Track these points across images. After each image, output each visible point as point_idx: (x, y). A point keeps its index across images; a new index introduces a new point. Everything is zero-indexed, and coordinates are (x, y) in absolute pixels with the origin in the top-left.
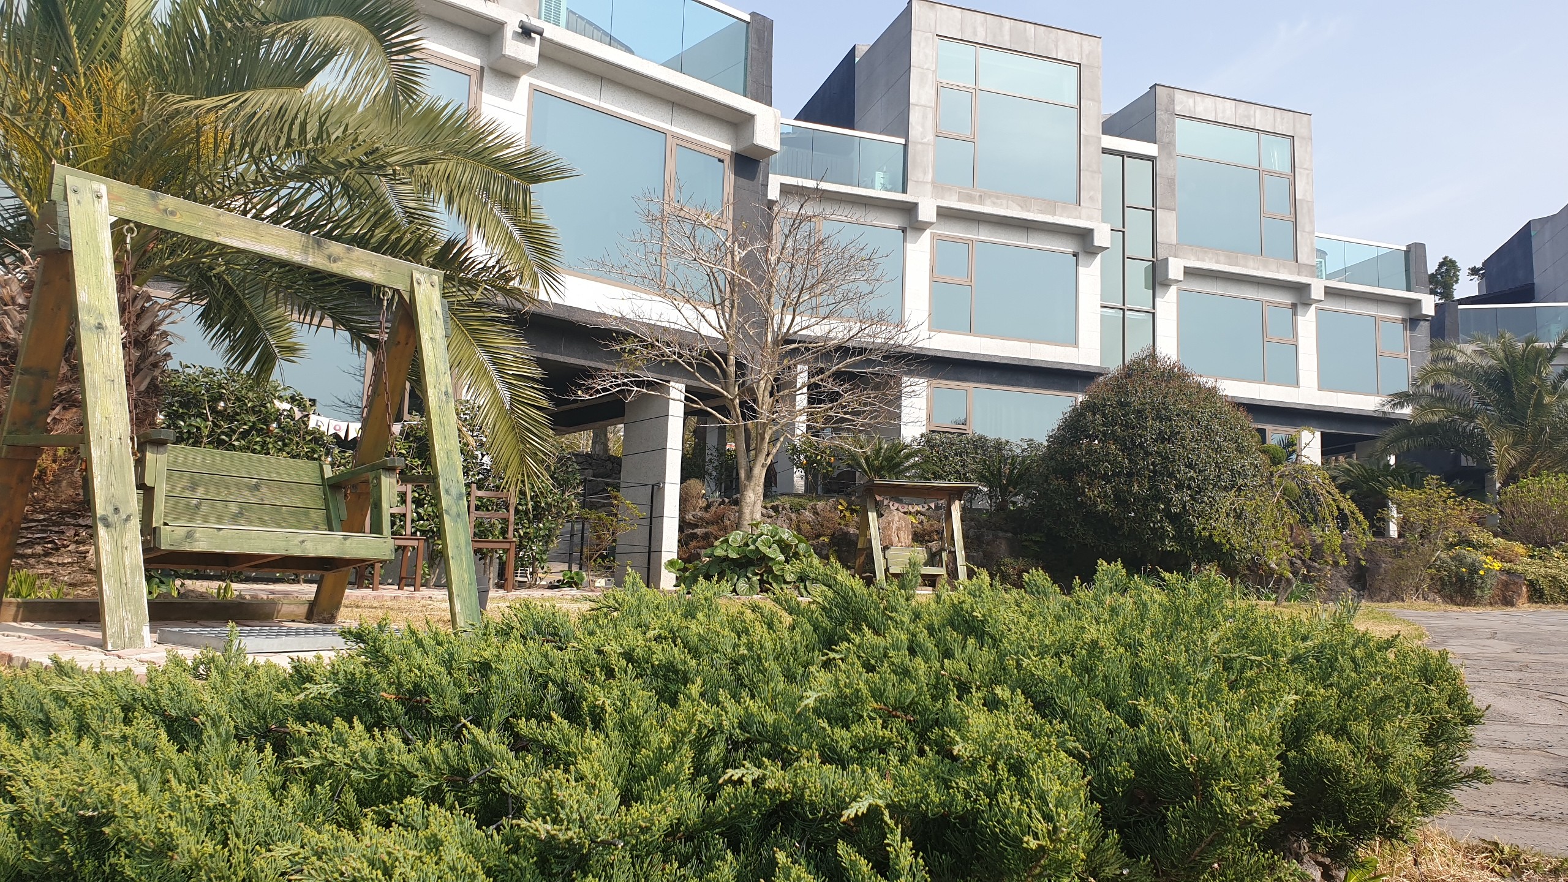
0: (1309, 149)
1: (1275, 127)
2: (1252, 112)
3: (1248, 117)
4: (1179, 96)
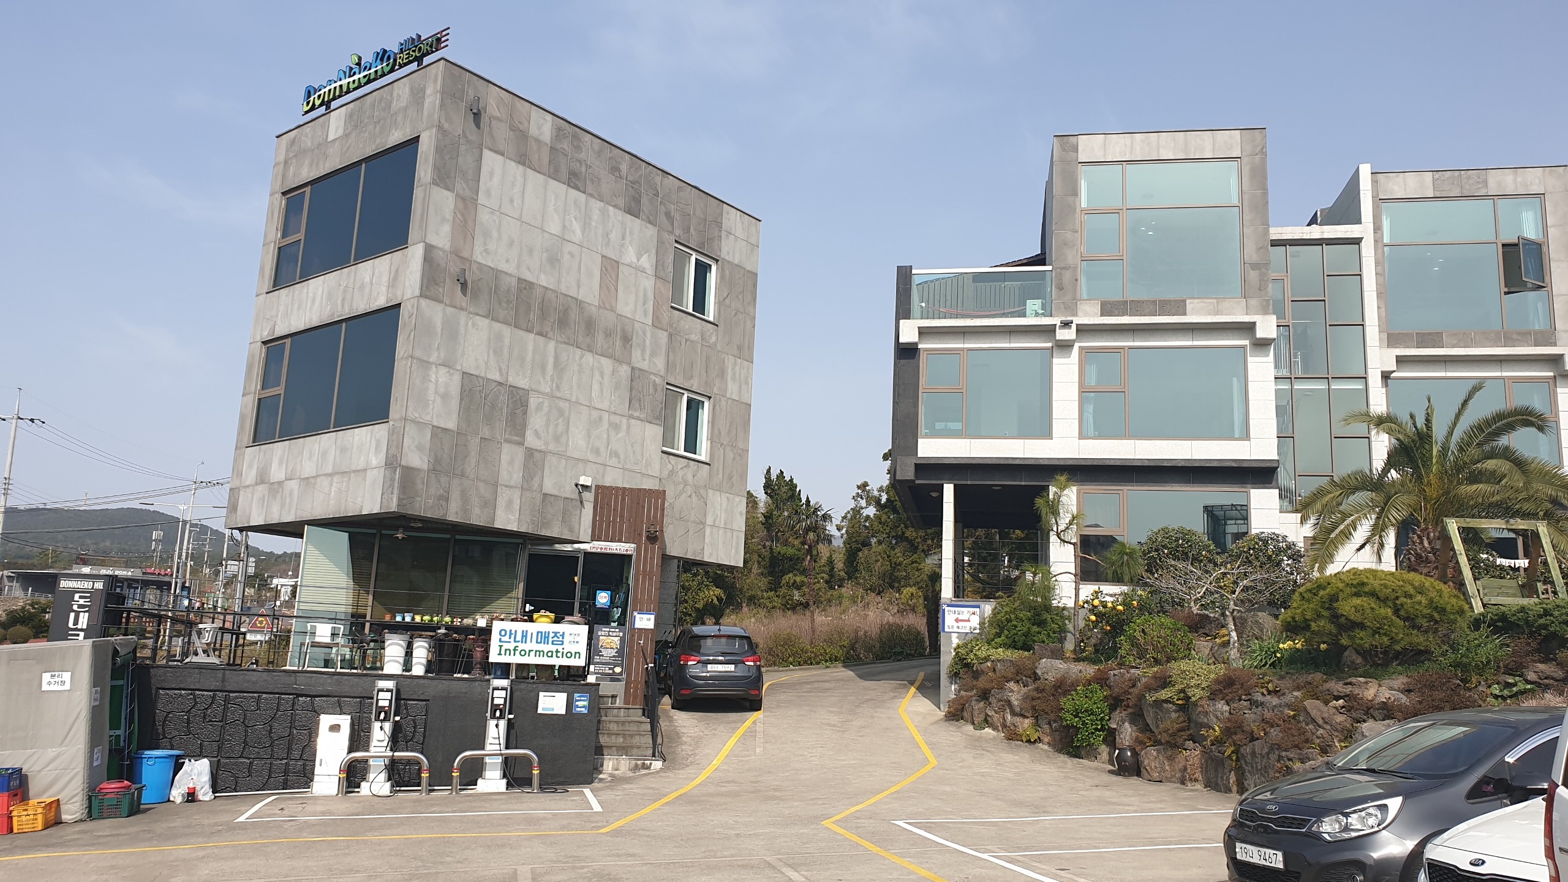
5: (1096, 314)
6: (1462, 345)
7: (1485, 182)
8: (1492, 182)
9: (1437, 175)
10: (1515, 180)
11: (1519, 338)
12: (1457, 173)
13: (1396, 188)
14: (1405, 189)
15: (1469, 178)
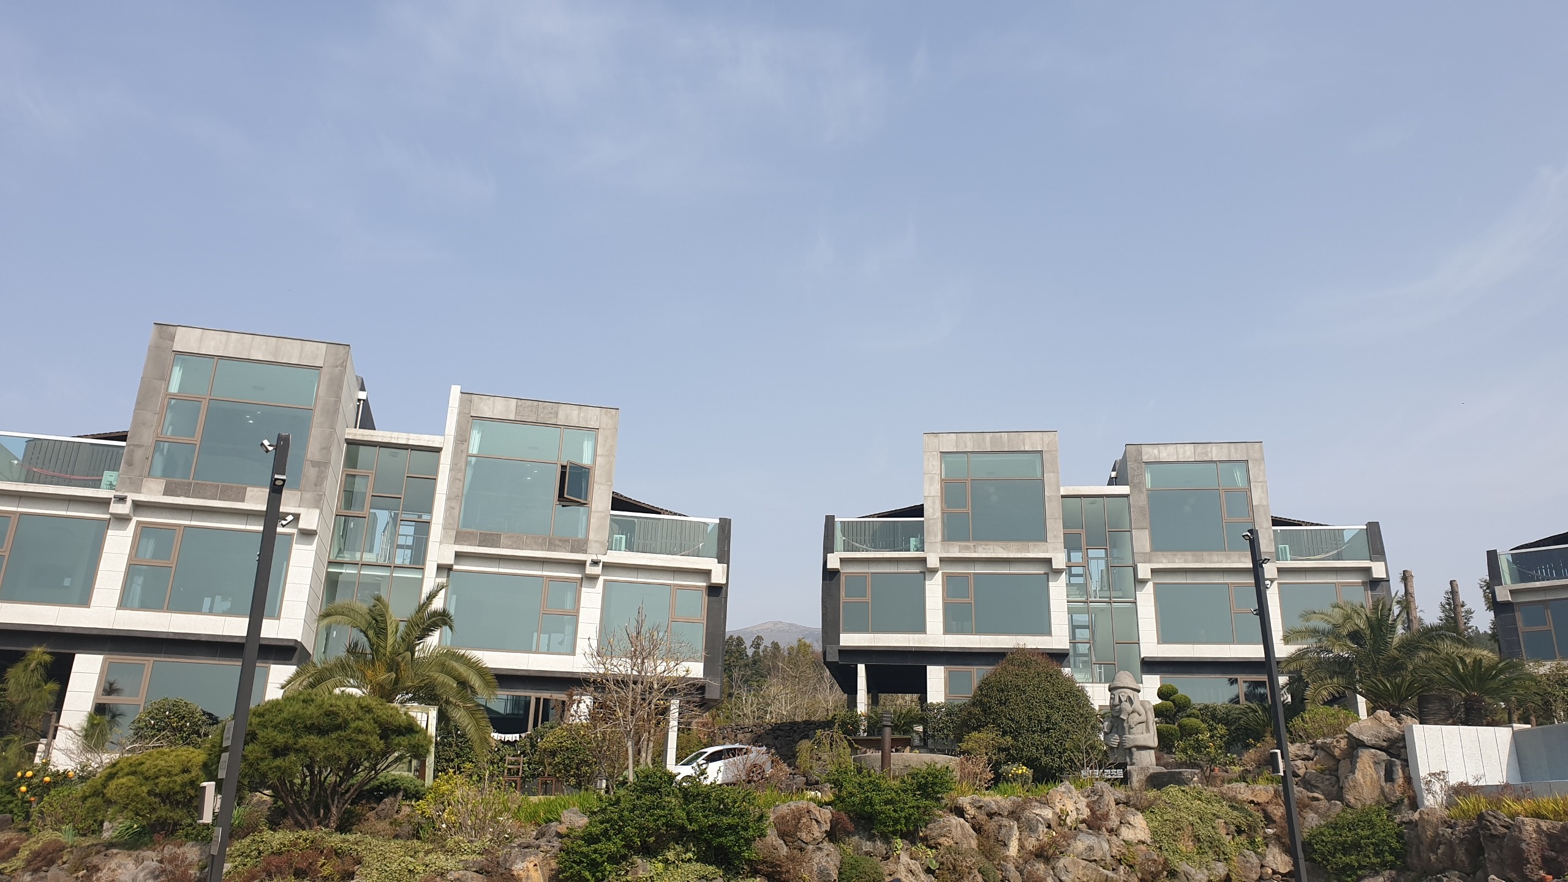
0: (1262, 468)
1: (1230, 455)
2: (1209, 449)
3: (1206, 454)
4: (1145, 449)
5: (160, 492)
6: (515, 546)
7: (557, 414)
8: (561, 414)
9: (520, 402)
10: (579, 414)
11: (561, 544)
12: (536, 403)
13: (486, 409)
14: (493, 411)
15: (544, 408)
